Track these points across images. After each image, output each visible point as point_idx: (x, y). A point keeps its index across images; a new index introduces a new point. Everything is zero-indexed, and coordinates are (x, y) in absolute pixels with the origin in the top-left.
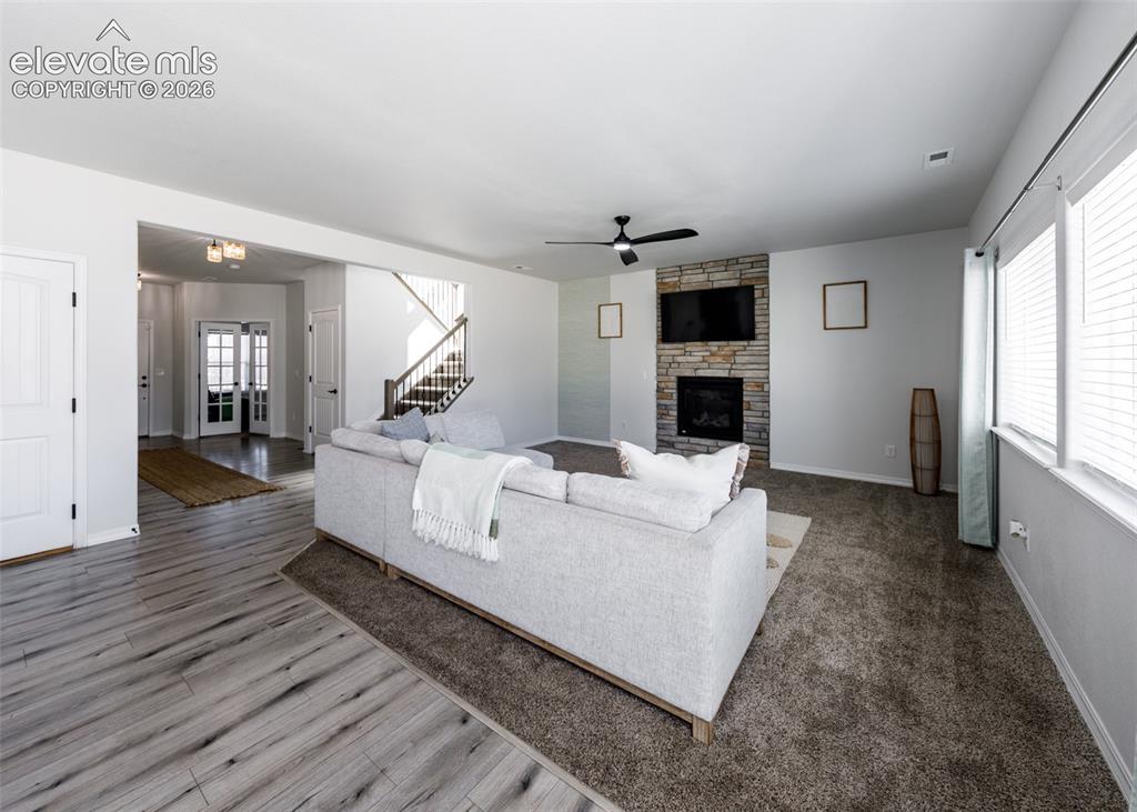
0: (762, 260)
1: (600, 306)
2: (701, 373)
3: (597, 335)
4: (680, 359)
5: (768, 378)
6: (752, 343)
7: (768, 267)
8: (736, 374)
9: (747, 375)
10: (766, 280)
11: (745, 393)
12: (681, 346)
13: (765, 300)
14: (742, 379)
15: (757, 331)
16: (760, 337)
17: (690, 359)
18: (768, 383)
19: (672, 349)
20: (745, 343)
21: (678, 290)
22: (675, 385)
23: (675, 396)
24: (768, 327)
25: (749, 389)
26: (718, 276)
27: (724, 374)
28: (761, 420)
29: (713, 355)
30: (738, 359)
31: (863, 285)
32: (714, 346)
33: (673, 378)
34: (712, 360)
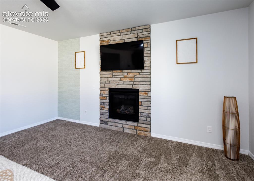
0: (148, 28)
1: (76, 52)
2: (120, 86)
3: (75, 67)
4: (110, 79)
5: (150, 89)
6: (143, 71)
7: (150, 31)
8: (135, 87)
9: (140, 87)
10: (149, 37)
11: (139, 97)
12: (110, 72)
13: (148, 49)
14: (138, 90)
15: (145, 65)
16: (146, 68)
17: (115, 79)
18: (150, 92)
19: (107, 74)
20: (139, 71)
21: (109, 44)
22: (107, 92)
23: (108, 98)
24: (150, 63)
25: (141, 95)
26: (127, 37)
27: (130, 87)
28: (147, 111)
29: (125, 77)
30: (137, 79)
31: (195, 40)
32: (125, 72)
33: (107, 89)
34: (124, 79)
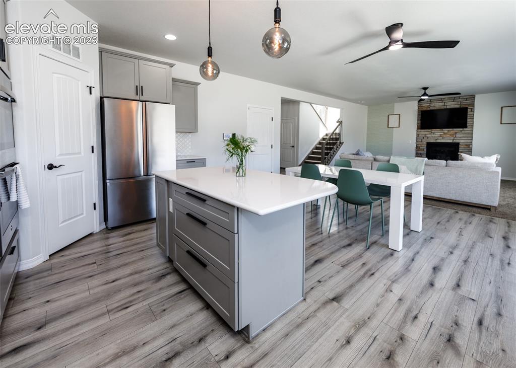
0: (472, 97)
1: (389, 115)
2: (439, 141)
3: (387, 126)
4: (428, 136)
5: (472, 142)
6: (464, 129)
7: (474, 100)
8: (457, 141)
9: (461, 141)
10: (473, 105)
11: (460, 148)
12: (429, 130)
13: (472, 113)
14: (459, 143)
15: (468, 125)
16: (468, 127)
17: (433, 135)
18: (472, 144)
19: (424, 132)
20: (462, 129)
21: (429, 109)
22: (425, 146)
23: (425, 150)
24: (473, 123)
25: (462, 147)
26: (450, 103)
27: (451, 141)
29: (445, 134)
30: (457, 136)
32: (446, 130)
33: (425, 143)
34: (444, 136)
